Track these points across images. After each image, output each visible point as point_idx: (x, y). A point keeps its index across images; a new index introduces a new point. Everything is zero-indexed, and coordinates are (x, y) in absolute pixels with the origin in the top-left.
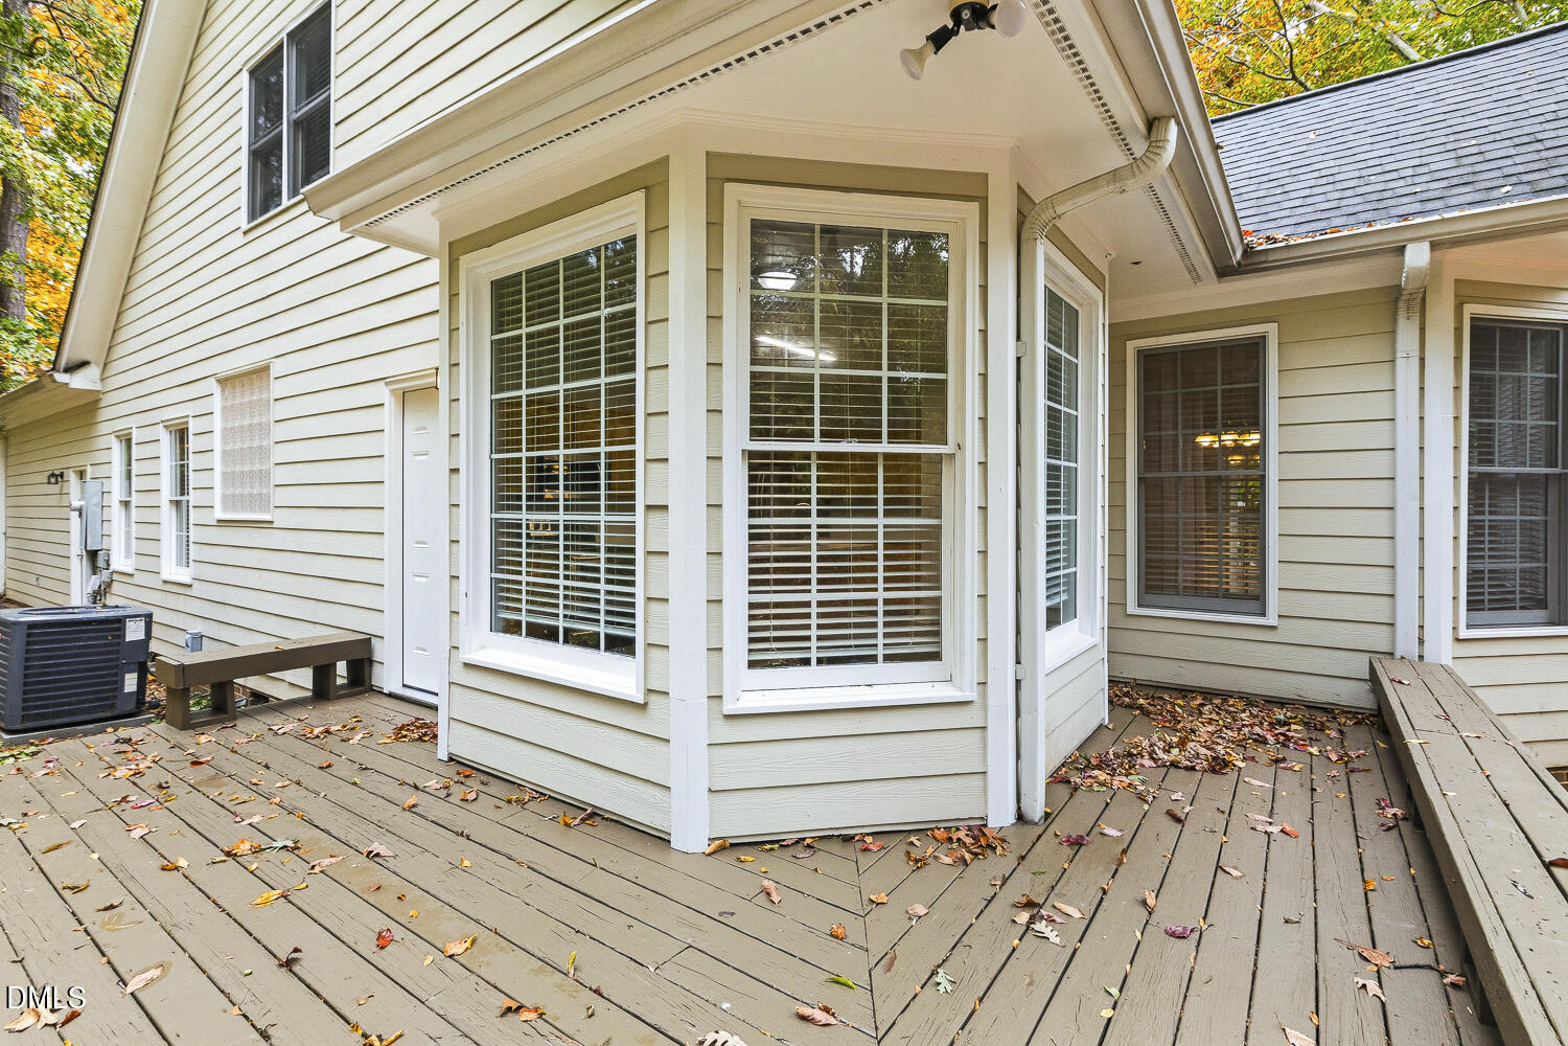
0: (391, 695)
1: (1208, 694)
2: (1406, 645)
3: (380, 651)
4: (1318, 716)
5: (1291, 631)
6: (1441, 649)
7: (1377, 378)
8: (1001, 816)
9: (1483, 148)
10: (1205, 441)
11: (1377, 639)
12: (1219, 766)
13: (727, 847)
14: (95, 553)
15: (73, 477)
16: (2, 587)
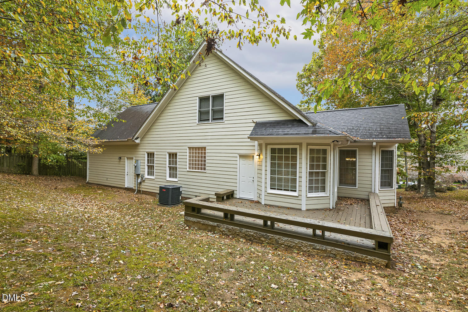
0: (238, 198)
1: (349, 198)
2: (373, 191)
3: (235, 192)
4: (362, 200)
5: (359, 189)
6: (377, 191)
7: (370, 157)
8: (331, 208)
9: (384, 128)
10: (347, 159)
11: (369, 190)
12: (351, 204)
13: (307, 210)
14: (139, 175)
15: (126, 159)
16: (87, 180)
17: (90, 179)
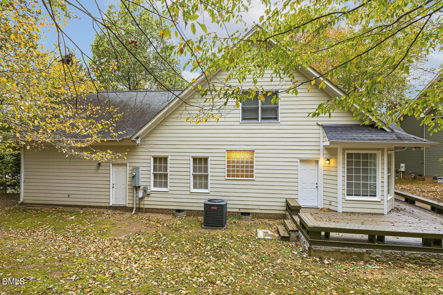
14: (139, 187)
15: (111, 165)
16: (21, 200)
17: (26, 198)
